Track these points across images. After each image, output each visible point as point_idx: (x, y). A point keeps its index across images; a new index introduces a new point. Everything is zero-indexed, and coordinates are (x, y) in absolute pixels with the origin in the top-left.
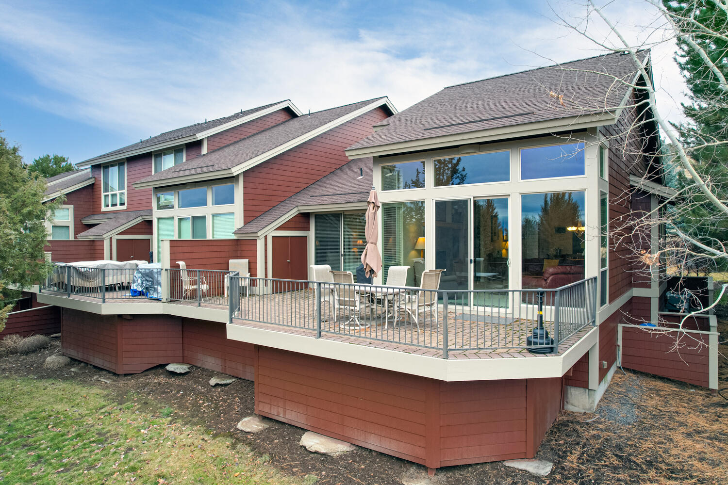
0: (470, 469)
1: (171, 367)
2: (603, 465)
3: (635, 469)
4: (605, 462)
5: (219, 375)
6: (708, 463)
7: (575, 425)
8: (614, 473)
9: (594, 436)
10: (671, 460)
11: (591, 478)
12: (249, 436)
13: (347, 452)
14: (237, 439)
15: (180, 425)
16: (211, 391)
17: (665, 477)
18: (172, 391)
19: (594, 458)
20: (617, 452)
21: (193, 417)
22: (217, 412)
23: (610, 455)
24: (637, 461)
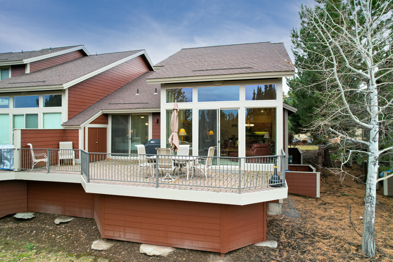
0: (240, 251)
1: (19, 216)
2: (297, 238)
3: (309, 238)
4: (297, 237)
5: (59, 216)
6: (334, 230)
7: (276, 221)
8: (303, 241)
9: (286, 225)
10: (320, 231)
11: (295, 245)
12: (103, 253)
13: (171, 252)
14: (95, 256)
15: (45, 254)
16: (57, 227)
17: (322, 239)
18: (26, 232)
19: (291, 236)
20: (299, 231)
21: (53, 247)
22: (70, 241)
23: (297, 233)
24: (309, 234)
